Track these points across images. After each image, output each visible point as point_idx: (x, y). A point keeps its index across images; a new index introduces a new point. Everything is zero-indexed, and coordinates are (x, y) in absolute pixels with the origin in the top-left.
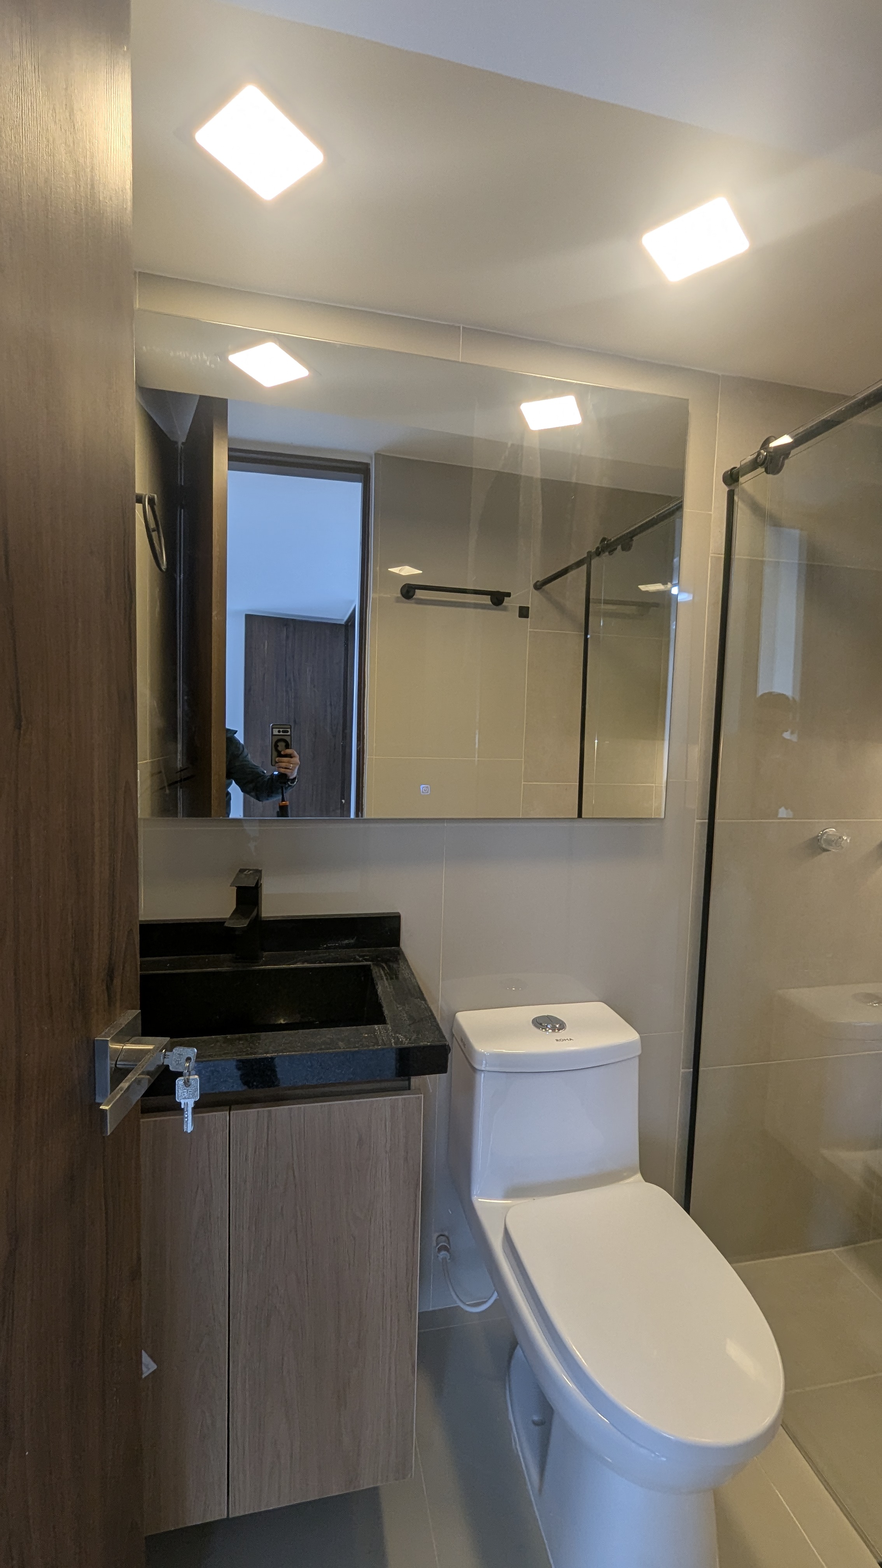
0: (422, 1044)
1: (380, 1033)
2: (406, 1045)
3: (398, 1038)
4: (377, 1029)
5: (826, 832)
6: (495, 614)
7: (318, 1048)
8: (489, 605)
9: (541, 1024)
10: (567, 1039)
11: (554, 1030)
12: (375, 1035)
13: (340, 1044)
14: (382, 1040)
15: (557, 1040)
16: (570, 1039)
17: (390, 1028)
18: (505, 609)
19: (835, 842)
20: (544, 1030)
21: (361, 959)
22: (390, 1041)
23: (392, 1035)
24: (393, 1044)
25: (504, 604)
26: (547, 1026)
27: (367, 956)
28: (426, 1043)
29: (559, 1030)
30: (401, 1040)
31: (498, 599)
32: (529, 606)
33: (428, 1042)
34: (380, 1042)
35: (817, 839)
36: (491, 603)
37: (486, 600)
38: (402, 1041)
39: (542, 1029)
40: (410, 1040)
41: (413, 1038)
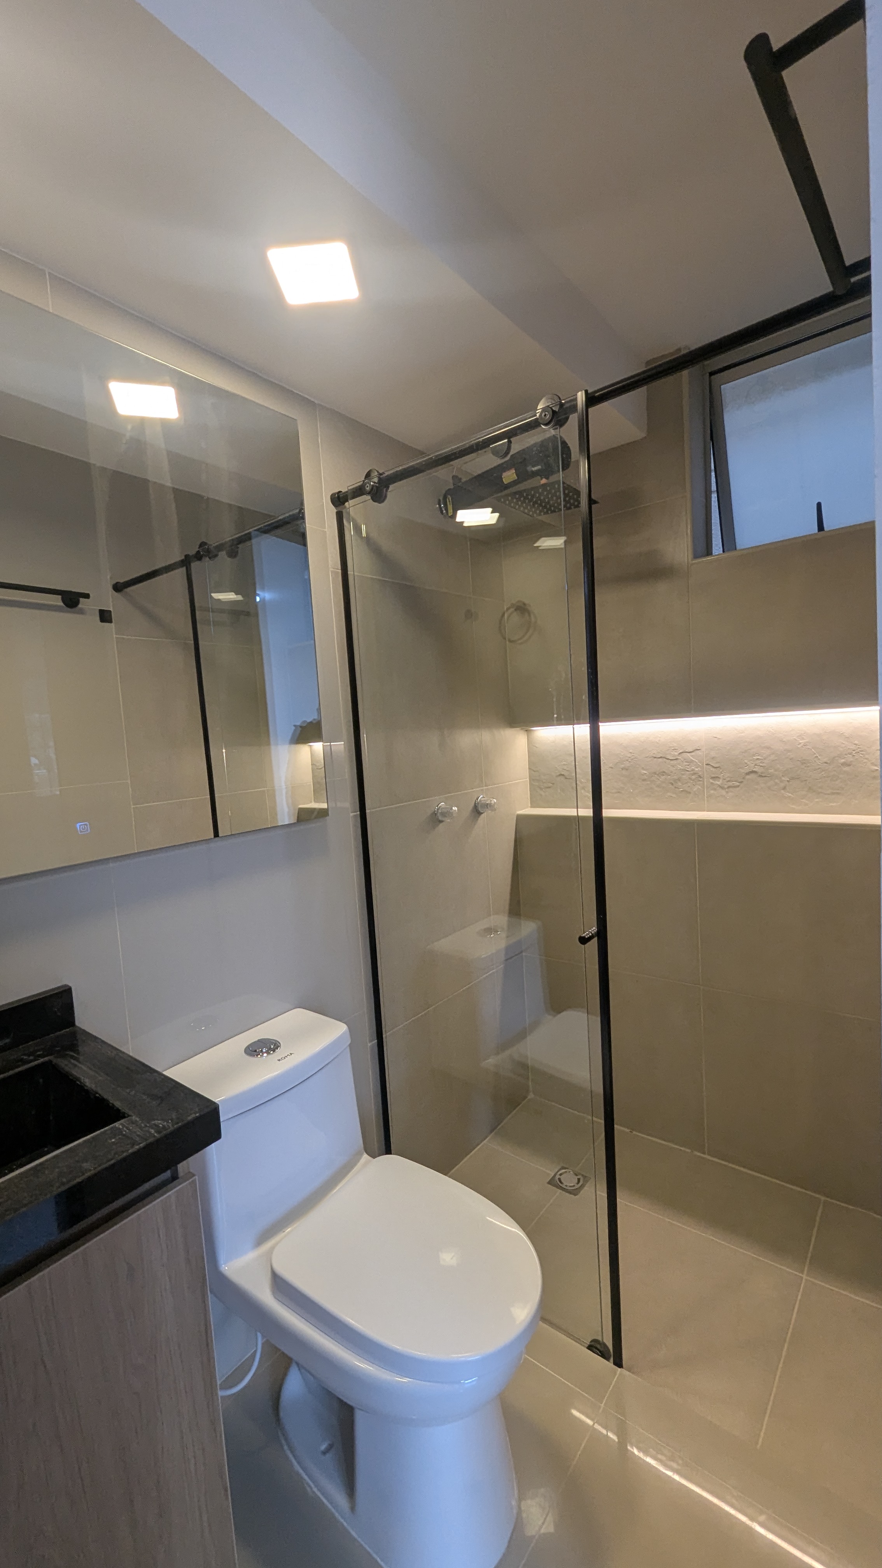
0: (190, 1118)
1: (129, 1130)
2: (172, 1128)
3: (157, 1126)
4: (121, 1127)
5: (440, 806)
6: (69, 617)
7: (57, 1184)
8: (60, 606)
9: (255, 1051)
10: (288, 1055)
11: (268, 1053)
12: (124, 1135)
13: (86, 1165)
14: (138, 1136)
15: (279, 1060)
16: (291, 1054)
17: (138, 1119)
18: (82, 612)
19: (447, 814)
20: (259, 1056)
21: (31, 1058)
22: (150, 1133)
23: (146, 1126)
24: (156, 1134)
25: (80, 606)
26: (262, 1051)
27: (39, 1051)
28: (193, 1116)
29: (274, 1051)
30: (161, 1126)
31: (71, 600)
32: (111, 609)
33: (195, 1114)
34: (138, 1139)
35: (434, 814)
36: (62, 604)
37: (57, 601)
38: (164, 1126)
39: (257, 1055)
40: (172, 1120)
41: (174, 1117)
